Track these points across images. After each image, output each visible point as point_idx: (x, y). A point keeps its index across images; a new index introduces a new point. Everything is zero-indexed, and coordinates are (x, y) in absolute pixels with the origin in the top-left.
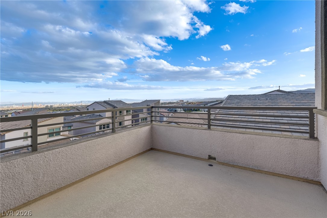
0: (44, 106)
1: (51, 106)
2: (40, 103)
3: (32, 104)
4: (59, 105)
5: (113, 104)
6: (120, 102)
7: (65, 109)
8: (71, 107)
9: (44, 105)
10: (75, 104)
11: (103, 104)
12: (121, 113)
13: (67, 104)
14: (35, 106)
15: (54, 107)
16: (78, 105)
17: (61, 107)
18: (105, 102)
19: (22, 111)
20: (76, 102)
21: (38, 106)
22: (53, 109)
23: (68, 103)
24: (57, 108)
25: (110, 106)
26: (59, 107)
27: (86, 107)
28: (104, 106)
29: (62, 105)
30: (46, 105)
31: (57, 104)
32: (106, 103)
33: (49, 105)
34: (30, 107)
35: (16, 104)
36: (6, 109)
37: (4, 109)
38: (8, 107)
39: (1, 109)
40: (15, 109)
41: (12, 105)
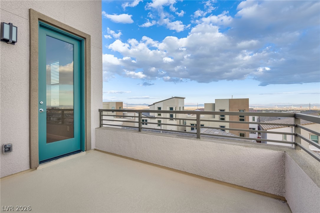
3: (310, 105)
34: (308, 108)
35: (294, 106)
36: (285, 109)
37: (283, 109)
38: (287, 108)
39: (281, 109)
40: (293, 110)
41: (291, 106)
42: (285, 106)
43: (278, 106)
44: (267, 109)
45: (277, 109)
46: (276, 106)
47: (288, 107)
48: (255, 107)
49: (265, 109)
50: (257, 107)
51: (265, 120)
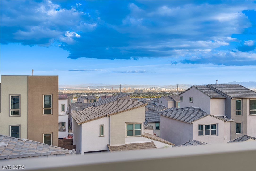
0: (134, 91)
1: (141, 90)
2: (129, 87)
3: (121, 87)
4: (150, 89)
5: (223, 91)
6: (238, 87)
7: (157, 95)
8: (164, 92)
9: (133, 89)
10: (169, 89)
11: (205, 90)
12: (239, 109)
13: (159, 88)
14: (124, 90)
15: (144, 91)
16: (174, 90)
17: (152, 93)
18: (209, 87)
19: (111, 95)
20: (171, 86)
21: (127, 90)
22: (143, 94)
23: (161, 87)
24: (148, 93)
25: (219, 95)
26: (150, 93)
27: (179, 95)
28: (208, 93)
29: (154, 89)
30: (136, 89)
31: (147, 88)
32: (210, 89)
33: (139, 89)
34: (118, 90)
35: (107, 87)
36: (97, 92)
37: (96, 92)
38: (99, 90)
39: (94, 92)
40: (105, 93)
41: (103, 87)
42: (97, 87)
43: (90, 87)
44: (78, 91)
45: (89, 92)
46: (88, 87)
47: (100, 88)
48: (63, 89)
49: (76, 92)
50: (65, 89)
51: (77, 109)
